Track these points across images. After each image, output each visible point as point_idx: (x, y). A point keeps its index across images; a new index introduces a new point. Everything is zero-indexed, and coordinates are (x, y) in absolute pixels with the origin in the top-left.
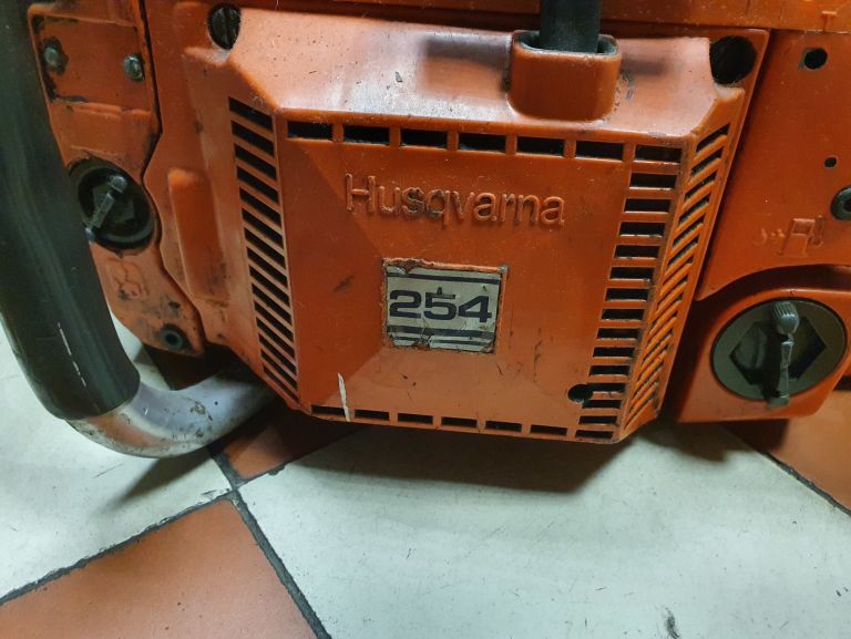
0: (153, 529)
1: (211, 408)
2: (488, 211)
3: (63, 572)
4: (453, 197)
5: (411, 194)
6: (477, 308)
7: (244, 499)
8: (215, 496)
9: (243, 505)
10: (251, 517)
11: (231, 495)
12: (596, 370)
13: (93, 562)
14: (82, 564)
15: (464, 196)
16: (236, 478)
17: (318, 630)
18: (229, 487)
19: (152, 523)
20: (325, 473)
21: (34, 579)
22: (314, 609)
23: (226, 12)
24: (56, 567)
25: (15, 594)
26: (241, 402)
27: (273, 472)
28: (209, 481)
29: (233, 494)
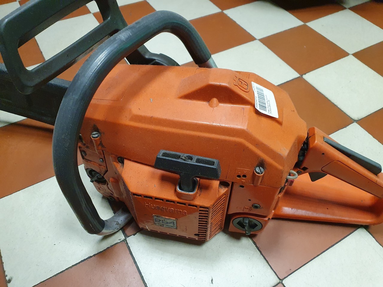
0: (108, 248)
1: (120, 222)
2: (172, 211)
3: (91, 257)
4: (165, 208)
5: (157, 206)
6: (172, 223)
7: (128, 242)
8: (122, 240)
9: (127, 243)
10: (129, 246)
11: (124, 240)
12: (199, 232)
13: (97, 255)
14: (94, 255)
15: (167, 208)
16: (126, 236)
17: (141, 274)
18: (124, 238)
19: (108, 247)
20: (145, 236)
21: (85, 258)
22: (140, 270)
23: (121, 159)
24: (89, 256)
25: (82, 261)
26: (126, 219)
27: (134, 235)
28: (120, 236)
29: (125, 240)
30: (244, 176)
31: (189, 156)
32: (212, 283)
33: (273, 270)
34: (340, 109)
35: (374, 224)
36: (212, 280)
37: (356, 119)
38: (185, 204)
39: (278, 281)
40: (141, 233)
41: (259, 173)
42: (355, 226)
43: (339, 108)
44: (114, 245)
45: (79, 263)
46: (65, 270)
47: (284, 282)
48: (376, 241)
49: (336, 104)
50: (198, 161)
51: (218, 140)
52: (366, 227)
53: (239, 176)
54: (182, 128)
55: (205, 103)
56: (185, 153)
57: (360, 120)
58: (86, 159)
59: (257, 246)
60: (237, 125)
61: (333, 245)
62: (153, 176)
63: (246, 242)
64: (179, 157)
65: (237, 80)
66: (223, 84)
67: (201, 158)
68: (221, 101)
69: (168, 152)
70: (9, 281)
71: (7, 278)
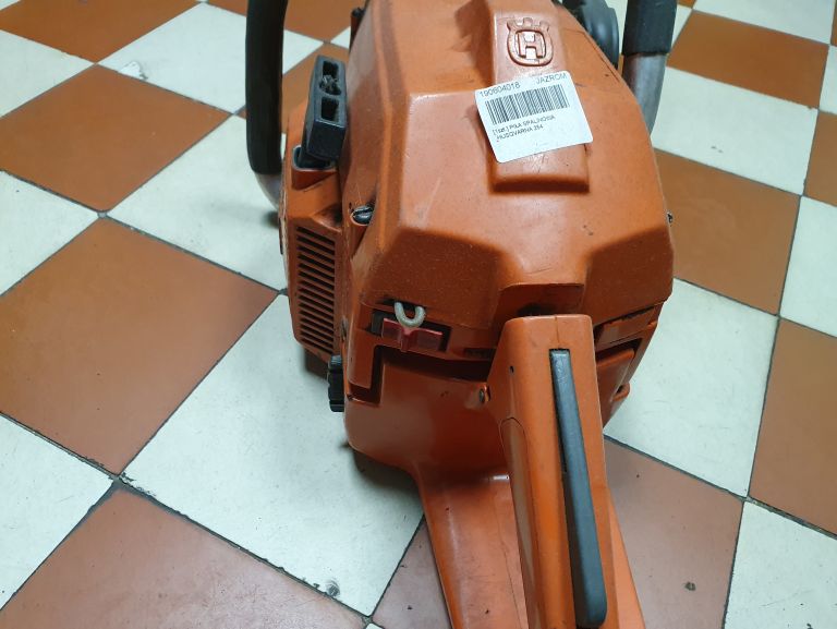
70: (334, 590)
71: (323, 588)
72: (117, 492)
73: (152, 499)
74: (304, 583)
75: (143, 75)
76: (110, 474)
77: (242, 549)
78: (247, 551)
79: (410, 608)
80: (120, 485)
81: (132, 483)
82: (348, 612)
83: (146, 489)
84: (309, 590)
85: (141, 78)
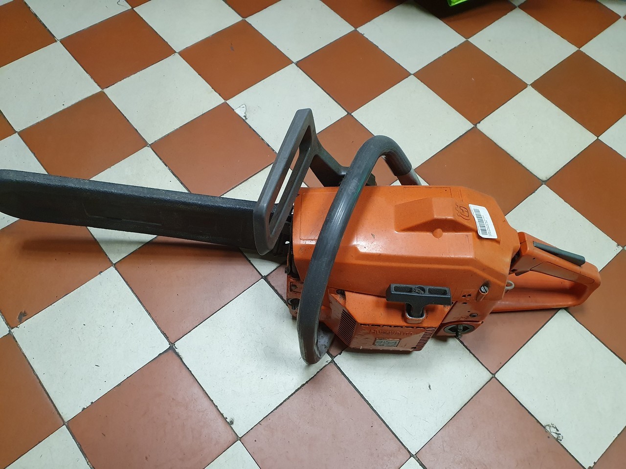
1: (327, 345)
4: (392, 332)
5: (383, 332)
6: (394, 343)
7: (336, 362)
8: (329, 362)
9: (336, 364)
10: (338, 367)
12: (417, 346)
14: (307, 382)
15: (394, 332)
16: (332, 356)
18: (331, 359)
19: (318, 371)
21: (299, 387)
22: (358, 389)
23: (341, 291)
25: (297, 391)
26: (329, 339)
27: (340, 354)
28: (327, 358)
29: (333, 361)
30: (470, 295)
31: (419, 287)
32: (430, 389)
33: (484, 366)
34: (526, 168)
35: (574, 306)
36: (430, 387)
37: (545, 179)
38: (413, 327)
39: (491, 376)
40: (347, 351)
41: (484, 293)
42: (556, 310)
43: (523, 166)
44: (322, 368)
45: (294, 393)
46: (283, 402)
47: (496, 376)
48: (577, 320)
49: (520, 161)
50: (430, 291)
51: (447, 270)
52: (566, 309)
53: (465, 296)
54: (411, 263)
55: (429, 234)
56: (416, 284)
57: (548, 180)
58: (294, 291)
59: (464, 345)
60: (465, 255)
61: (537, 332)
62: (377, 305)
63: (453, 343)
64: (410, 290)
65: (458, 209)
66: (449, 218)
67: (433, 287)
68: (445, 230)
69: (398, 285)
70: (232, 423)
71: (228, 420)
72: (170, 351)
73: (181, 359)
74: (222, 415)
75: (245, 116)
76: (170, 343)
77: (206, 393)
78: (207, 394)
79: (255, 441)
80: (172, 348)
81: (176, 350)
82: (233, 433)
83: (180, 354)
84: (223, 419)
85: (244, 118)
